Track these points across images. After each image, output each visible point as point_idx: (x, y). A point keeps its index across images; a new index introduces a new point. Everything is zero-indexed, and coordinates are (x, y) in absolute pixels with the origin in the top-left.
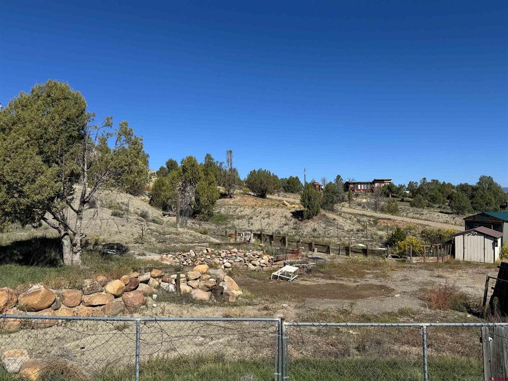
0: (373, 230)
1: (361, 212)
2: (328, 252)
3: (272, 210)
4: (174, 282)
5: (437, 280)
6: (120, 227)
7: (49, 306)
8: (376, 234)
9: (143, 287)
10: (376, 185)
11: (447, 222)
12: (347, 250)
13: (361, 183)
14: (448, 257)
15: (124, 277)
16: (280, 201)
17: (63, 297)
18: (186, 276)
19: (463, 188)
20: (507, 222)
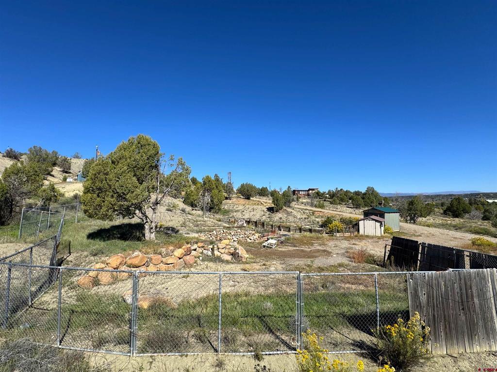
0: (313, 218)
1: (305, 208)
2: (289, 231)
3: (255, 207)
4: (211, 250)
5: (353, 246)
6: (171, 217)
7: (144, 265)
8: (315, 220)
9: (193, 253)
10: (310, 191)
11: (351, 213)
12: (300, 230)
13: (302, 191)
14: (356, 233)
15: (183, 247)
16: (258, 201)
17: (151, 259)
18: (217, 246)
19: (357, 193)
20: (387, 213)
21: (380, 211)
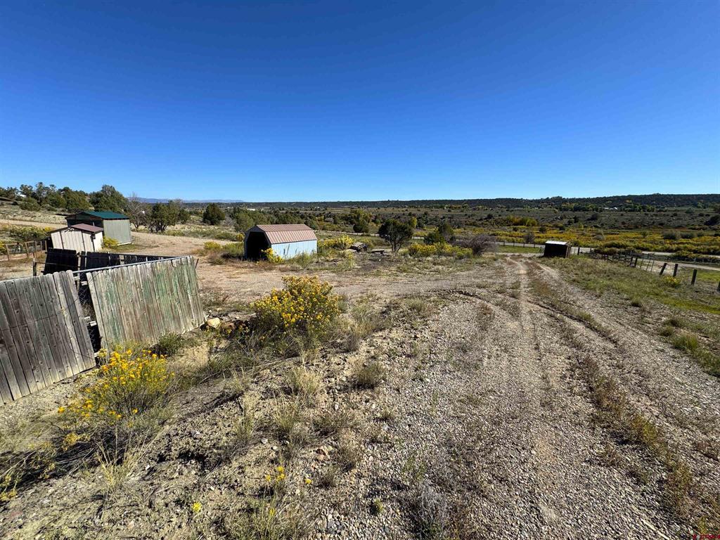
20: (107, 219)
21: (95, 217)
